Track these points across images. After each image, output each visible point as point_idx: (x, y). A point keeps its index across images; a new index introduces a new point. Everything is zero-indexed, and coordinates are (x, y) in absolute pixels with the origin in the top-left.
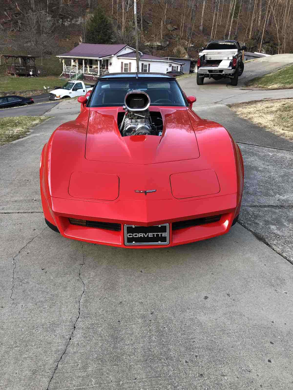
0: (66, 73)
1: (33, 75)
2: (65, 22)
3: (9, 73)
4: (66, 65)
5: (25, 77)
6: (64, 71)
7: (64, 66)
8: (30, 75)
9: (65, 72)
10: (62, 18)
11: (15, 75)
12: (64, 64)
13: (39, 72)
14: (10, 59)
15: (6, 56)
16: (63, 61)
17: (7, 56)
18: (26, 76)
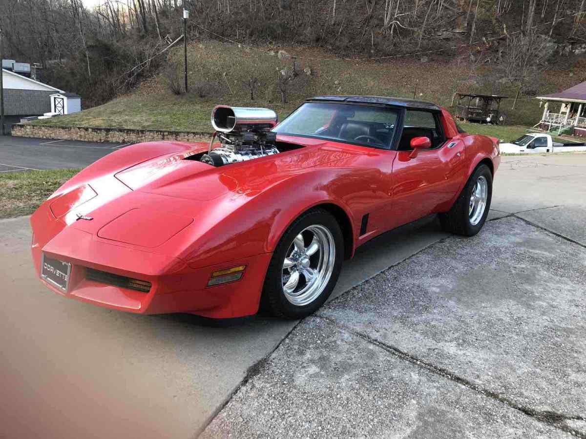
0: (546, 123)
1: (490, 122)
2: (576, 48)
3: (458, 117)
4: (548, 111)
5: (478, 124)
6: (543, 119)
7: (546, 113)
8: (486, 122)
9: (545, 121)
10: (572, 44)
11: (465, 121)
12: (546, 109)
13: (501, 119)
14: (466, 98)
15: (460, 95)
16: (546, 105)
17: (463, 95)
18: (480, 123)
